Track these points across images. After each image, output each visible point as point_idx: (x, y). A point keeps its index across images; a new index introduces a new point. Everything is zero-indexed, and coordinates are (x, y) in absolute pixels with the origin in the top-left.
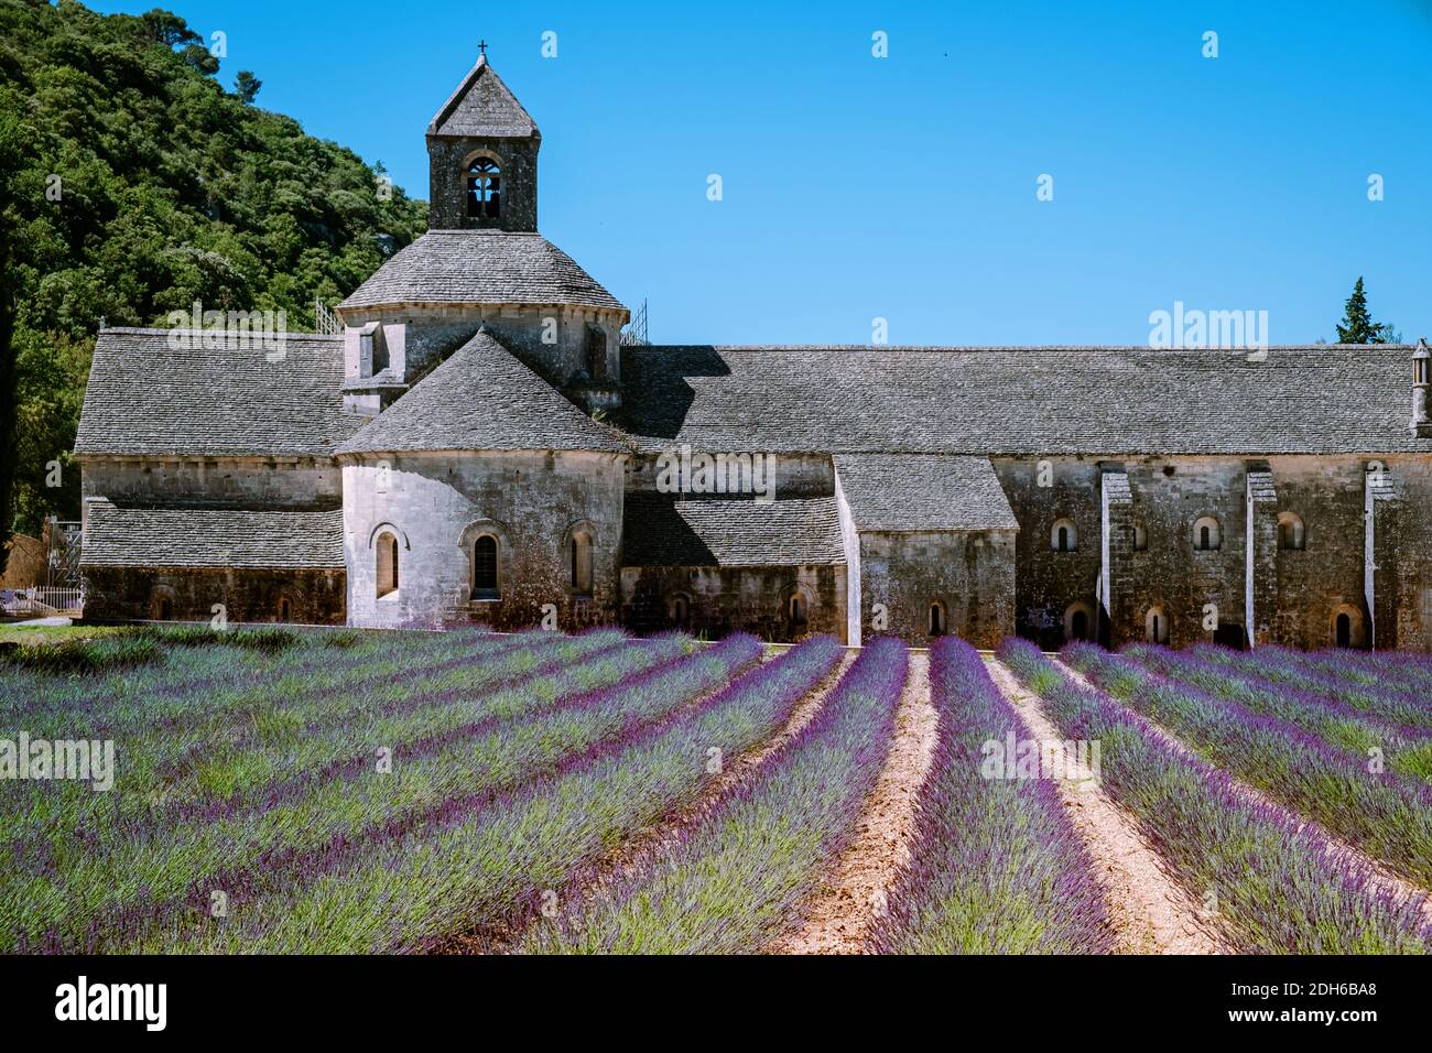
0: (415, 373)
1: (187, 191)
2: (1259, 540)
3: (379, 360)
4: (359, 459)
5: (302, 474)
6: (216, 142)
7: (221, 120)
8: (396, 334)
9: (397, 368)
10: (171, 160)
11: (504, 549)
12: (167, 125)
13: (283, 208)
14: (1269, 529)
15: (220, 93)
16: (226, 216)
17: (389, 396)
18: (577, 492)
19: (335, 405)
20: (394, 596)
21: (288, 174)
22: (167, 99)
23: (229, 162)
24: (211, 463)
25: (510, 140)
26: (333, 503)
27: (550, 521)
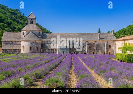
0: (26, 35)
1: (18, 22)
2: (87, 47)
3: (24, 34)
4: (22, 41)
5: (18, 42)
6: (21, 18)
7: (21, 17)
8: (25, 32)
9: (25, 34)
10: (17, 20)
11: (32, 48)
12: (17, 17)
13: (25, 23)
14: (88, 46)
15: (21, 15)
16: (21, 24)
17: (24, 36)
18: (37, 43)
19: (21, 37)
20: (24, 51)
21: (26, 21)
22: (17, 15)
23: (22, 20)
24: (11, 41)
25: (34, 18)
26: (20, 44)
27: (35, 46)
